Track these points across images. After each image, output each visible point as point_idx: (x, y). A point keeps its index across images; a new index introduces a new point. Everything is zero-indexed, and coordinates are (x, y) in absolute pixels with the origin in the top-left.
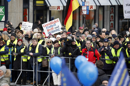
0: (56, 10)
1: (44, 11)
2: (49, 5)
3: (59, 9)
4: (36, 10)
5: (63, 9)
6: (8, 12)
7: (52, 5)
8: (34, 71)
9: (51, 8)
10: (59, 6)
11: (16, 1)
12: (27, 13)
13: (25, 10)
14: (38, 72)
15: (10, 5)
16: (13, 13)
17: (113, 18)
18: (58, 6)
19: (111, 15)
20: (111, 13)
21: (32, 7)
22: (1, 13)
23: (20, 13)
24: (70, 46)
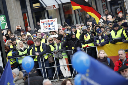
0: (52, 9)
1: (42, 12)
2: (45, 6)
3: (55, 8)
4: (34, 13)
5: (58, 7)
6: (9, 19)
7: (47, 6)
8: (42, 68)
9: (47, 9)
10: (55, 5)
11: (14, 8)
12: (27, 17)
13: (24, 15)
14: (46, 68)
15: (10, 13)
16: (14, 20)
17: (105, 7)
18: (53, 6)
19: (103, 4)
20: (102, 2)
21: (31, 11)
22: (3, 21)
23: (20, 18)
24: (70, 39)
